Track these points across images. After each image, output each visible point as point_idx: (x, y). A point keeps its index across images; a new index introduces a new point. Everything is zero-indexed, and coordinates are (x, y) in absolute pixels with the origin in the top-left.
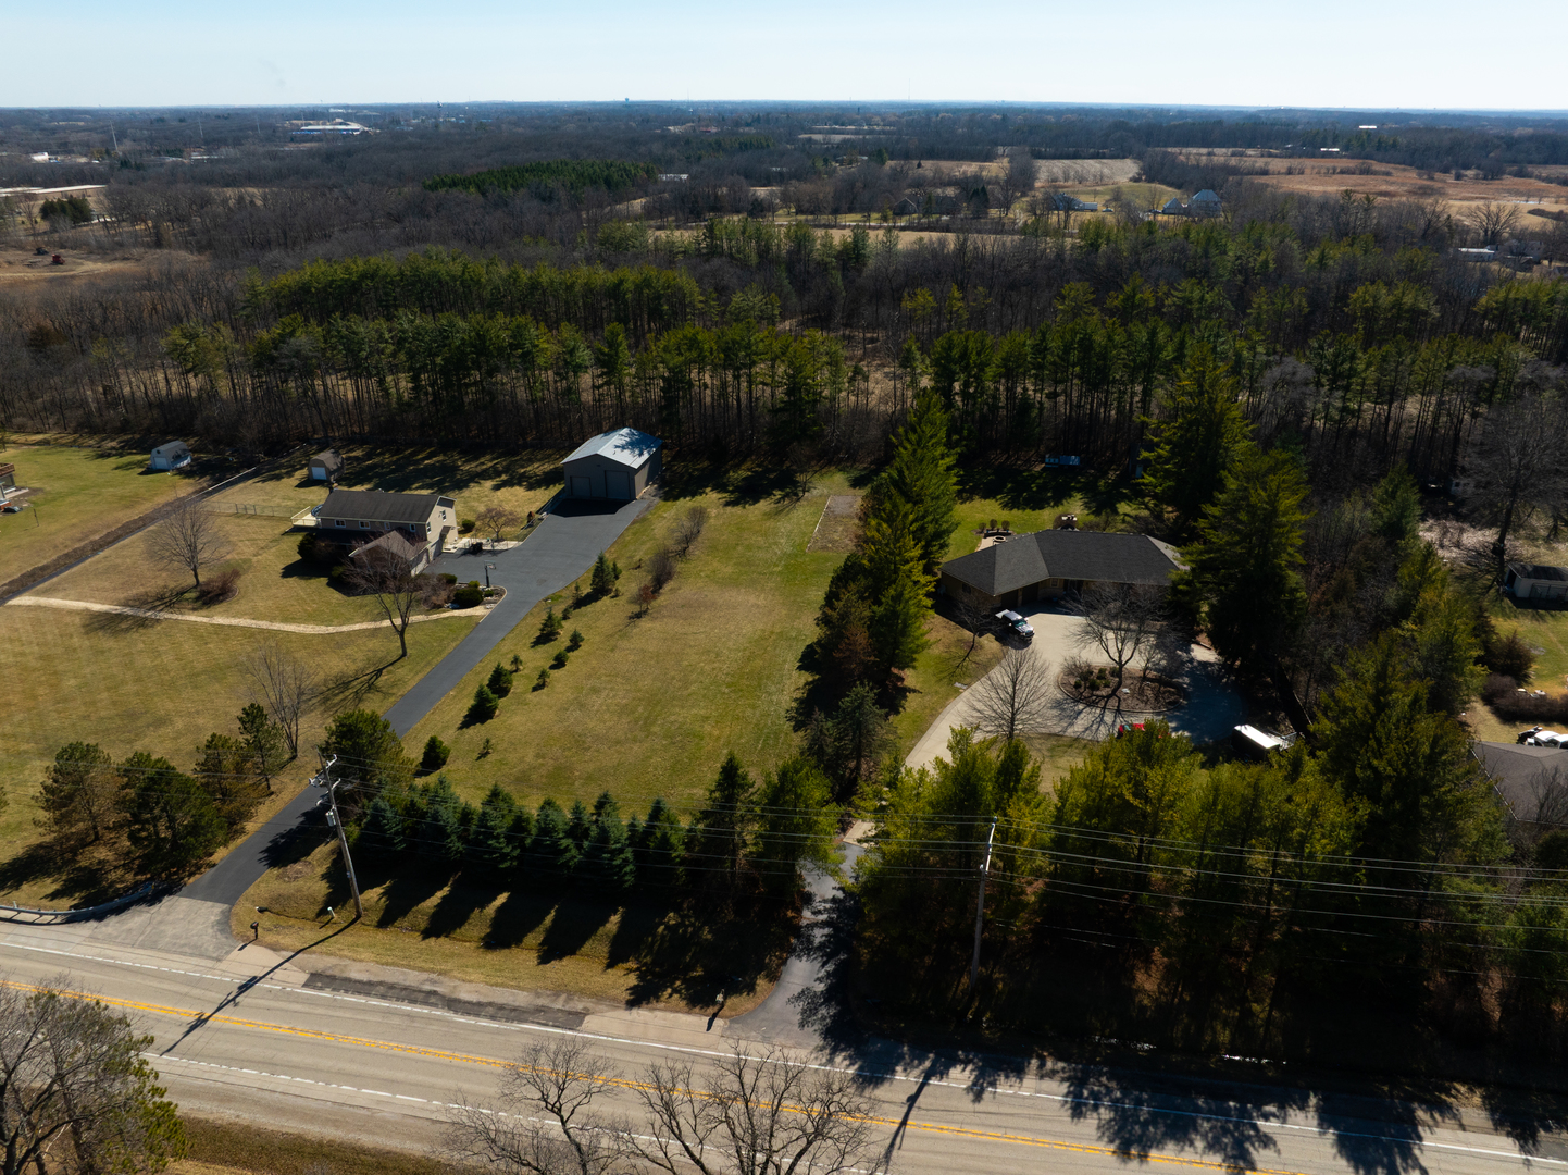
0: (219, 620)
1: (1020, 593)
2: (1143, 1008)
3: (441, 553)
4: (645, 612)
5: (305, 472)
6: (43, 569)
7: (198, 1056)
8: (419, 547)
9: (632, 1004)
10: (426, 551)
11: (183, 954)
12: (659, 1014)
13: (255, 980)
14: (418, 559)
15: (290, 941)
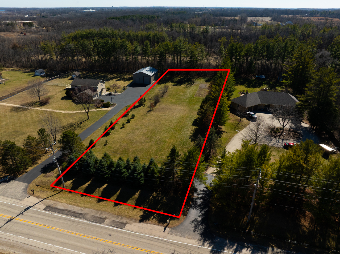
0: (44, 109)
1: (253, 107)
2: (304, 231)
3: (101, 95)
4: (152, 110)
5: (71, 77)
7: (7, 231)
8: (95, 93)
9: (141, 221)
10: (97, 94)
11: (12, 198)
12: (149, 225)
13: (30, 207)
14: (95, 96)
15: (43, 195)
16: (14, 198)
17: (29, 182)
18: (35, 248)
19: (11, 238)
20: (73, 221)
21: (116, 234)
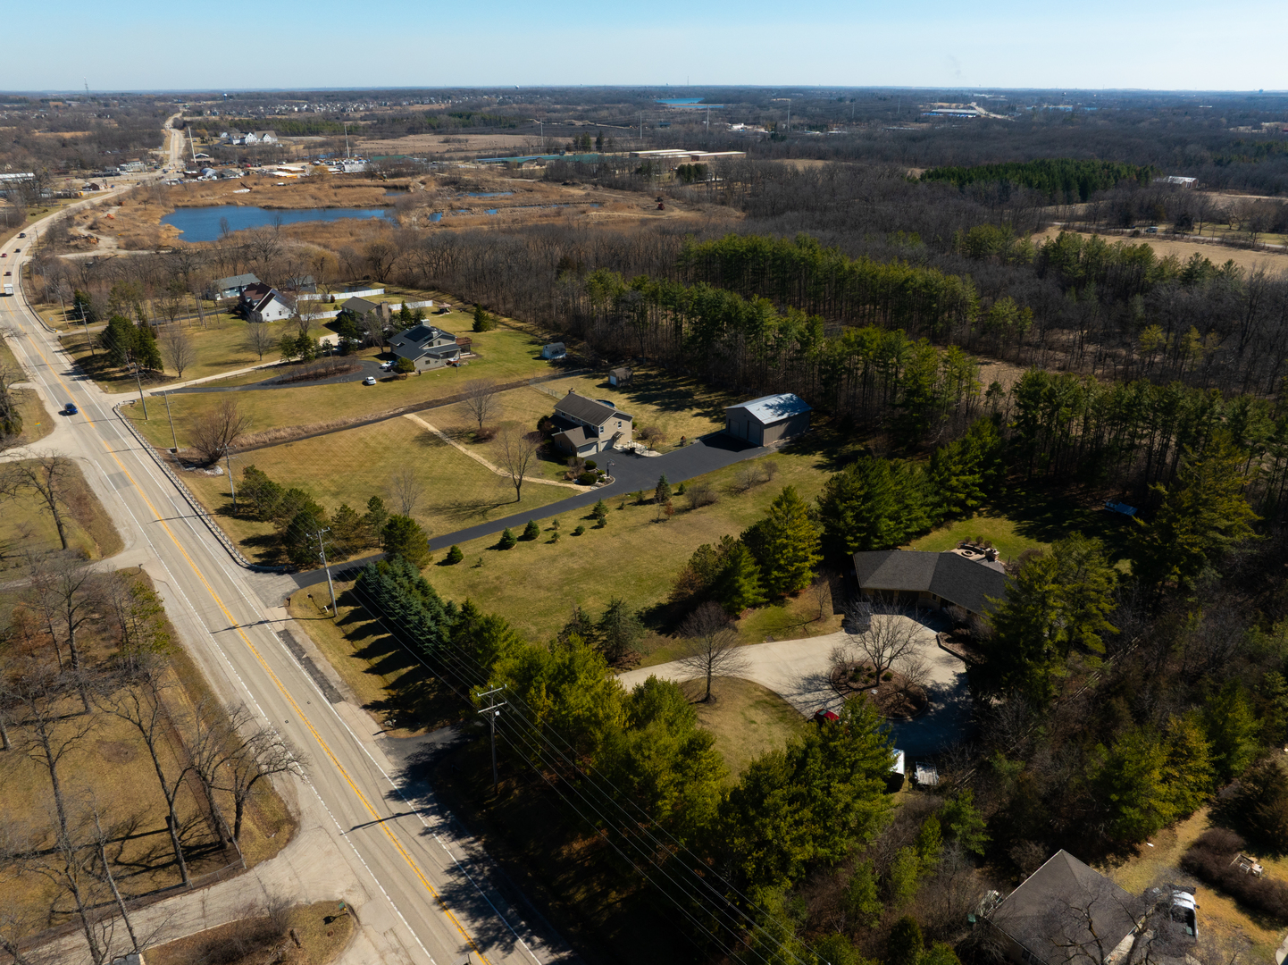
0: (470, 453)
2: (560, 854)
3: (611, 448)
4: (664, 520)
6: (437, 401)
7: (218, 640)
8: (591, 440)
9: (365, 707)
10: (596, 443)
11: (261, 599)
12: (368, 717)
13: (267, 621)
14: (588, 447)
15: (298, 612)
16: (263, 601)
17: (302, 586)
18: (222, 674)
19: (213, 650)
20: (291, 664)
21: (316, 704)
